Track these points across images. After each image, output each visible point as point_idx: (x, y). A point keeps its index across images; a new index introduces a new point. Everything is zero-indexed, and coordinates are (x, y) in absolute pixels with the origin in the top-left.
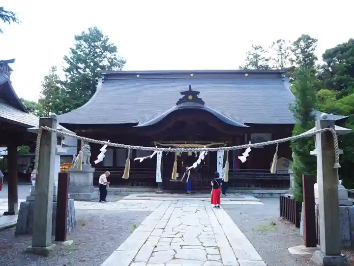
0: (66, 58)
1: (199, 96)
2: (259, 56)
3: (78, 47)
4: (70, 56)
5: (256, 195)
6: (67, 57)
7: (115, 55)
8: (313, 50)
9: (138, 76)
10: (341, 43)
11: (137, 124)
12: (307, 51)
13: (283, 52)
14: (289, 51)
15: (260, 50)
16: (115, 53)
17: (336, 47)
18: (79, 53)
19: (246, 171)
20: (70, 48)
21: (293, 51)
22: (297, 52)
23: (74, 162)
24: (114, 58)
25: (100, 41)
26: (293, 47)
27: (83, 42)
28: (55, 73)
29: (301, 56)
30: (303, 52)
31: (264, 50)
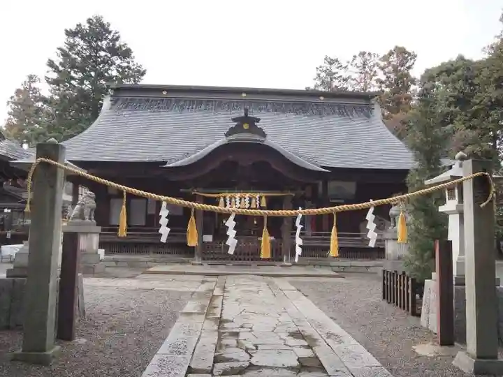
0: (51, 64)
1: (258, 125)
2: (335, 73)
3: (72, 47)
4: (58, 60)
5: (334, 268)
6: (52, 62)
7: (128, 63)
8: (409, 68)
9: (165, 93)
10: (447, 61)
11: (165, 163)
12: (400, 70)
13: (367, 69)
14: (376, 69)
15: (336, 65)
16: (128, 60)
17: (439, 67)
18: (74, 56)
19: (320, 235)
20: (59, 49)
21: (382, 69)
22: (386, 70)
23: (69, 218)
24: (128, 67)
25: (106, 39)
26: (382, 64)
27: (78, 40)
28: (33, 85)
29: (392, 76)
30: (395, 70)
31: (341, 66)
